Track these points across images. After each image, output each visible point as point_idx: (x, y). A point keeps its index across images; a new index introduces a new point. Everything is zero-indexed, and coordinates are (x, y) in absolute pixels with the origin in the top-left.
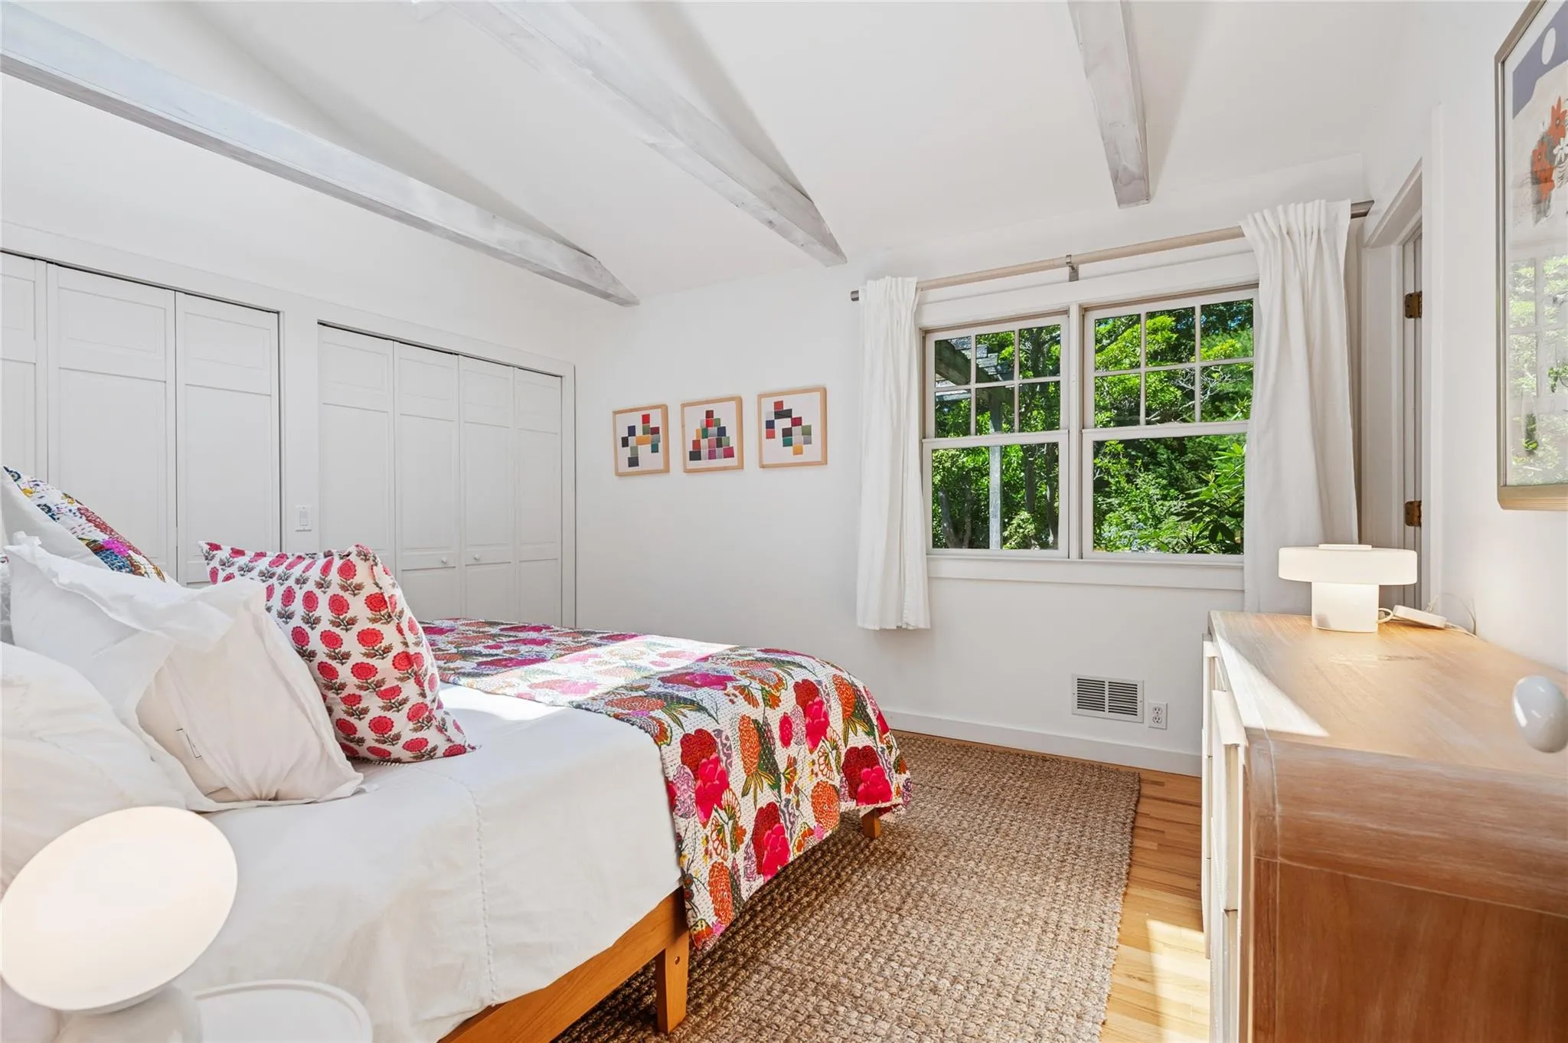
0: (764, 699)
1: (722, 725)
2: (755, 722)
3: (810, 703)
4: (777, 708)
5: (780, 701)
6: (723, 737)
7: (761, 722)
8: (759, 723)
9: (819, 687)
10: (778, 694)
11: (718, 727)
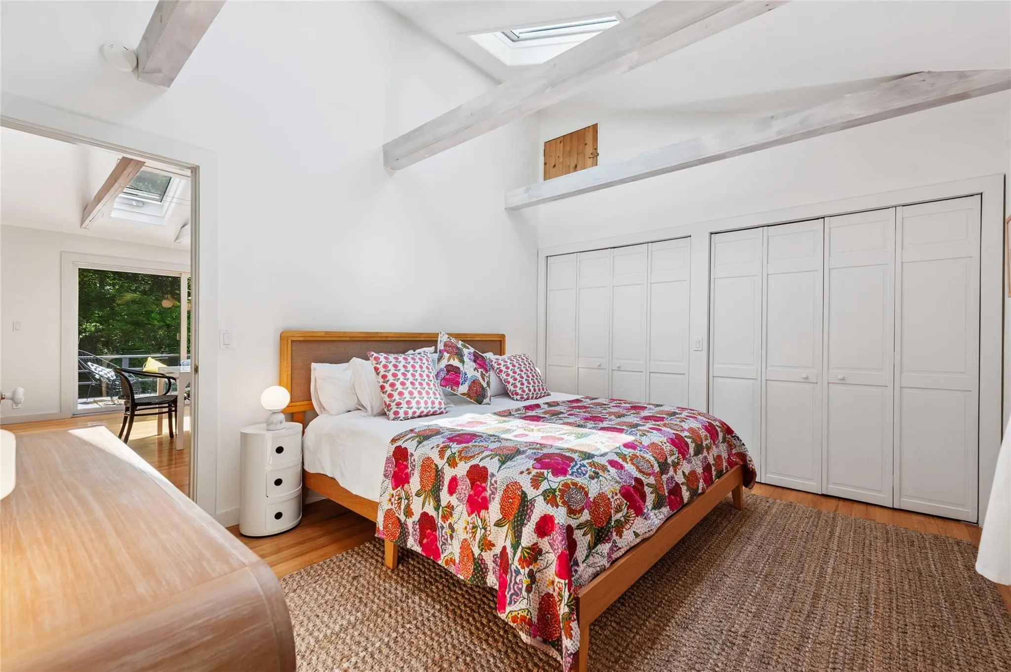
0: (448, 458)
1: (415, 453)
2: (436, 466)
3: (478, 483)
4: (453, 469)
5: (457, 466)
6: (412, 459)
7: (440, 468)
8: (438, 468)
9: (489, 478)
10: (458, 461)
11: (413, 453)
